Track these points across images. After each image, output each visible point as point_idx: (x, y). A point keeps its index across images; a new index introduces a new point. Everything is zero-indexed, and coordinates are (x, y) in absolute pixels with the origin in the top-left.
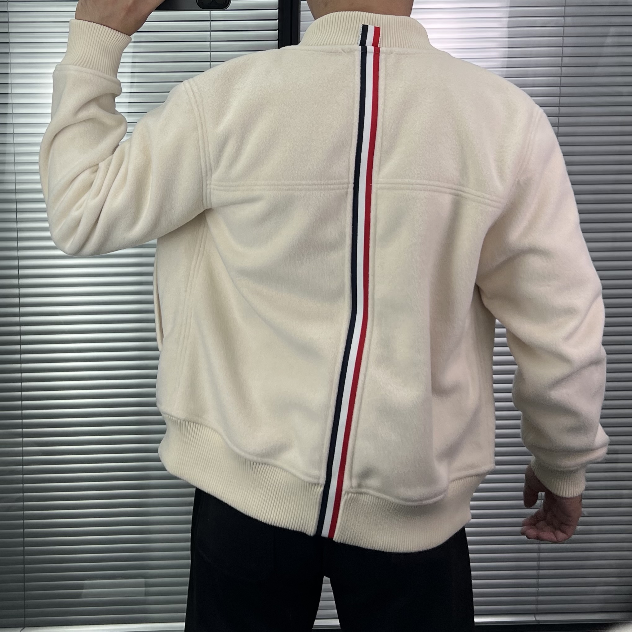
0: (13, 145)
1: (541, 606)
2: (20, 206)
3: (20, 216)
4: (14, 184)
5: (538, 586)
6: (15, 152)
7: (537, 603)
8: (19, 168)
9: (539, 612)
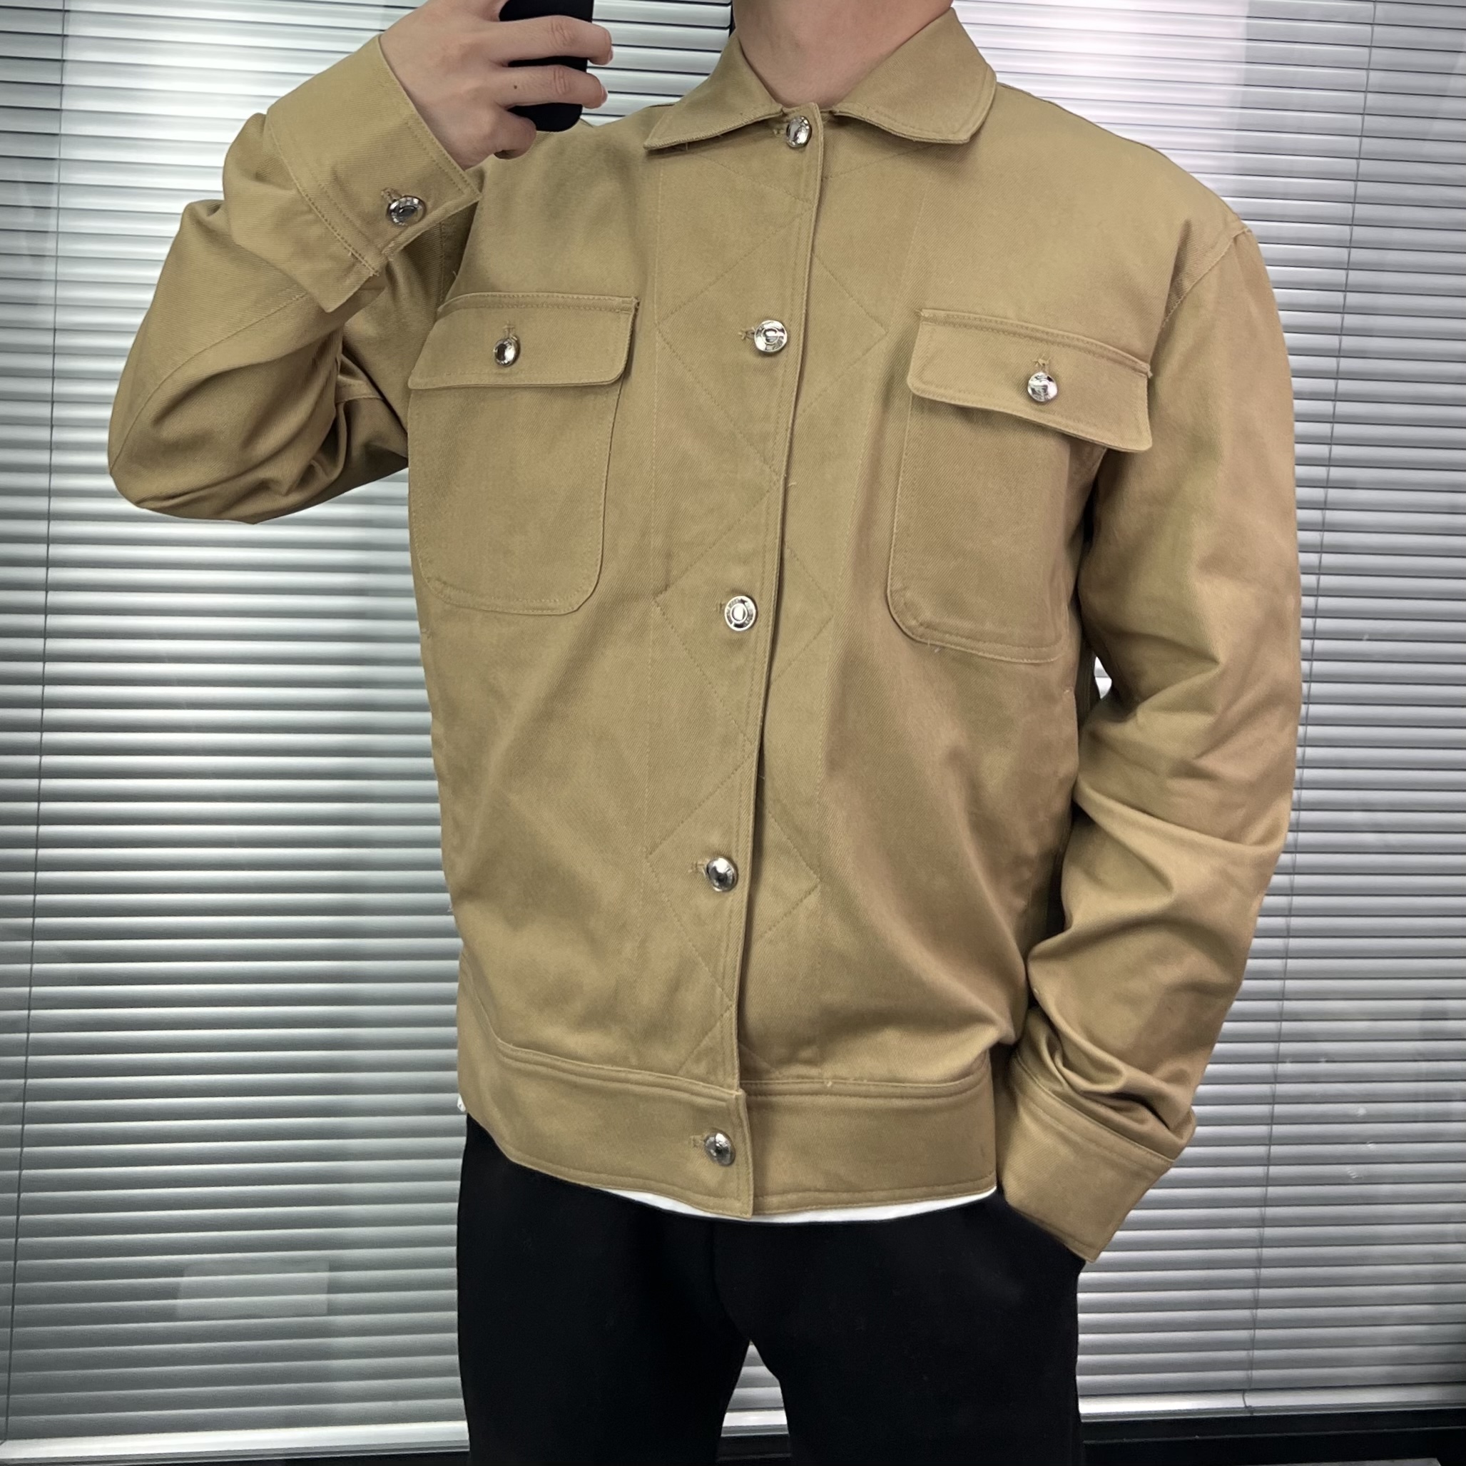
1: (1257, 1374)
4: (52, 333)
5: (1254, 1324)
7: (1252, 1364)
8: (66, 293)
9: (1253, 1387)
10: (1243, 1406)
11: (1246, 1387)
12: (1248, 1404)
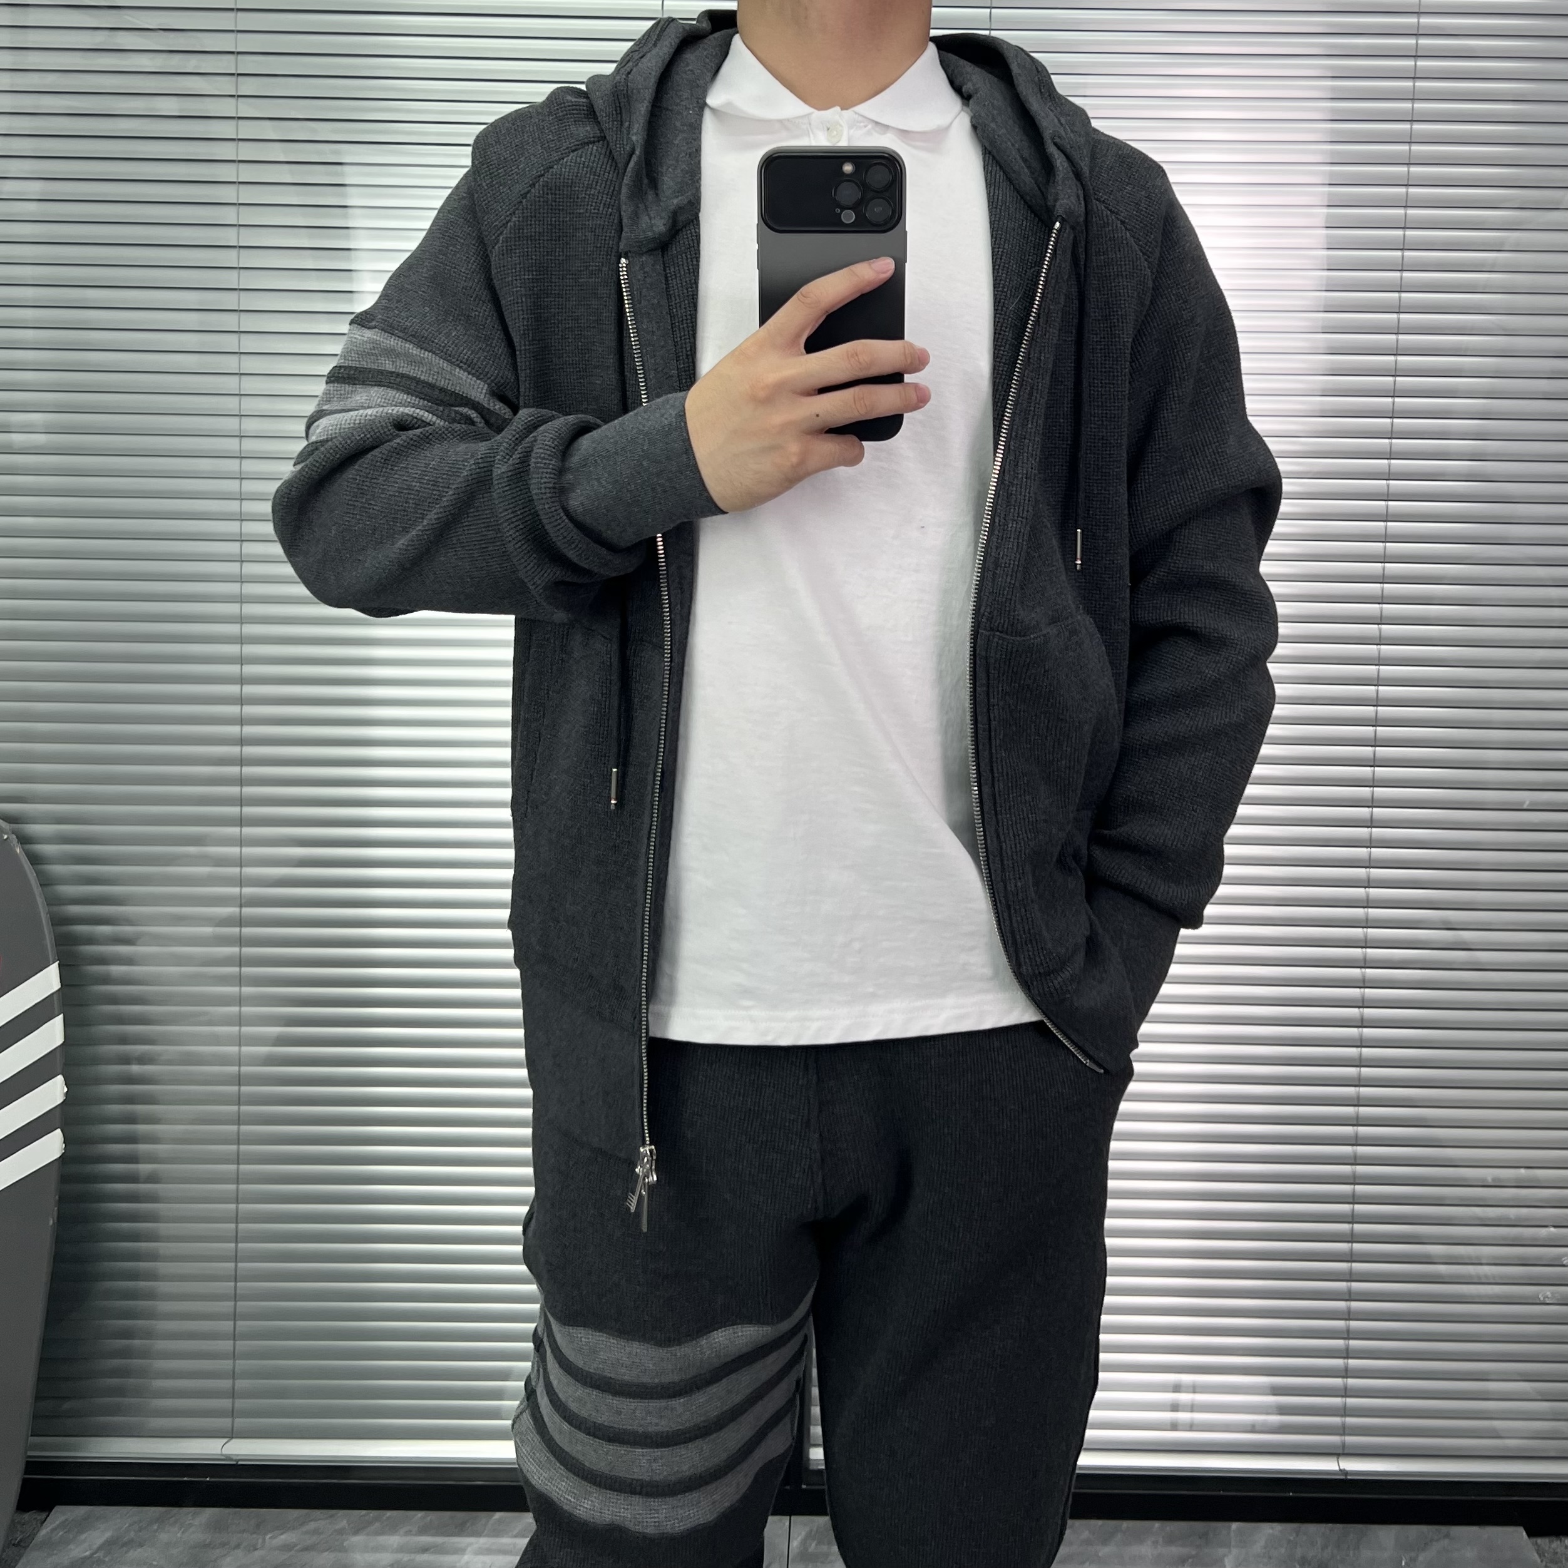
1: (1351, 1440)
5: (1345, 1392)
7: (1344, 1430)
9: (1346, 1452)
10: (1337, 1468)
11: (1340, 1451)
12: (1342, 1468)
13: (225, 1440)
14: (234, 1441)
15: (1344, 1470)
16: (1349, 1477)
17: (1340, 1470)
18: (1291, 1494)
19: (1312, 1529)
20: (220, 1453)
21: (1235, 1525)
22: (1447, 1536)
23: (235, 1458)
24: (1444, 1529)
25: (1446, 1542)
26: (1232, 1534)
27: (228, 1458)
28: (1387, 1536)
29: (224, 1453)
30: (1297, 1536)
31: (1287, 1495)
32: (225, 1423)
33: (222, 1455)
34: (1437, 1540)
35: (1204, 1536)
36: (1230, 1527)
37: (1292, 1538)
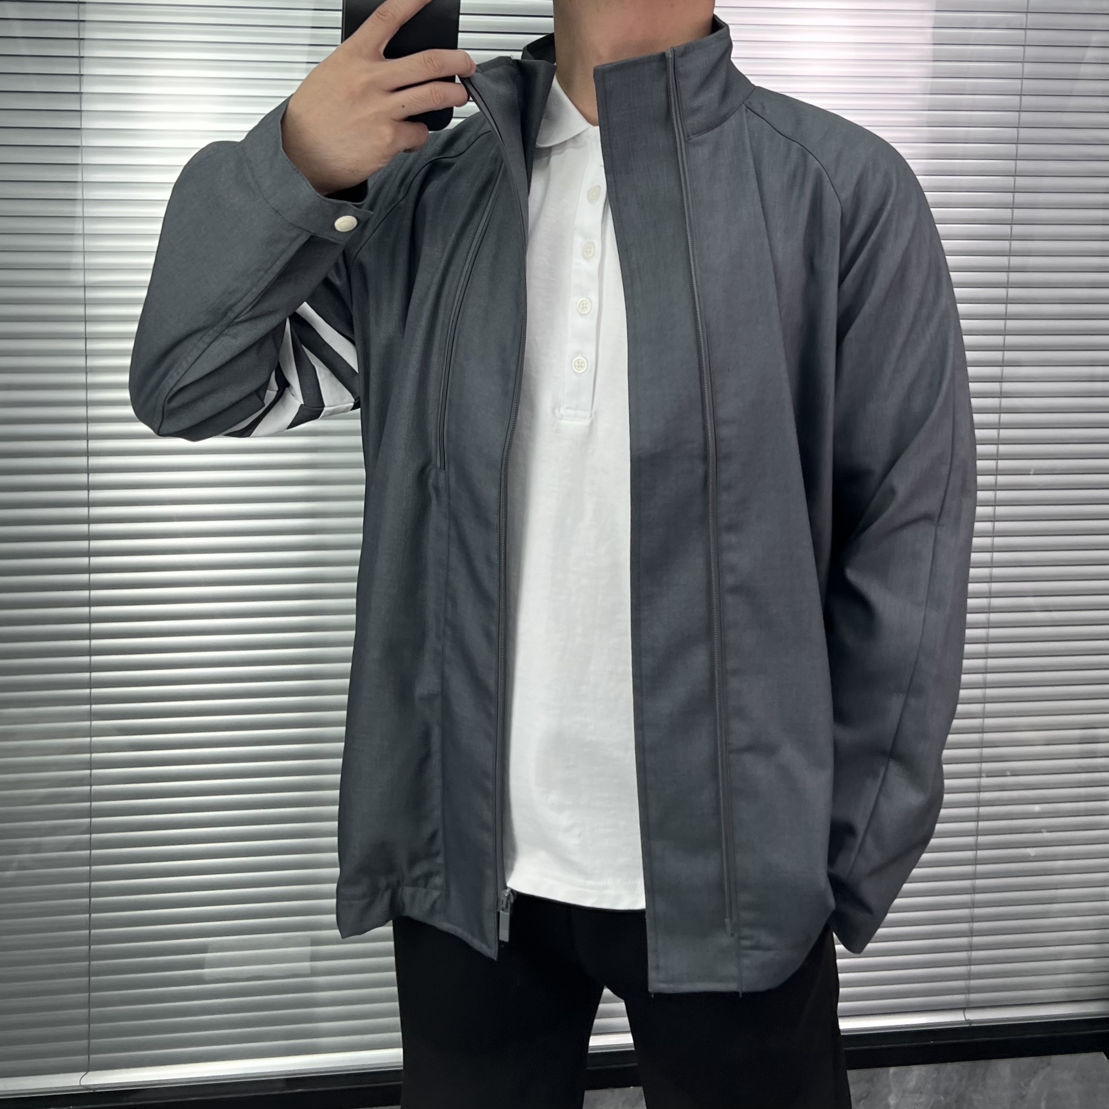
0: (81, 219)
1: (973, 996)
2: (93, 328)
3: (92, 345)
4: (83, 289)
5: (970, 962)
6: (86, 232)
7: (968, 990)
9: (970, 1006)
10: (963, 1019)
11: (964, 1006)
12: (967, 1018)
13: (84, 1073)
14: (90, 1073)
15: (969, 1020)
16: (973, 1025)
17: (966, 1020)
18: (932, 1042)
19: (950, 1067)
20: (78, 1084)
21: (892, 1070)
22: (1049, 1064)
23: (93, 1087)
24: (1045, 1058)
25: (1048, 1069)
26: (891, 1077)
27: (87, 1087)
28: (1005, 1068)
29: (82, 1084)
30: (939, 1073)
31: (928, 1043)
32: (83, 1058)
33: (81, 1086)
34: (1043, 1068)
35: (870, 1080)
36: (888, 1072)
37: (934, 1076)
